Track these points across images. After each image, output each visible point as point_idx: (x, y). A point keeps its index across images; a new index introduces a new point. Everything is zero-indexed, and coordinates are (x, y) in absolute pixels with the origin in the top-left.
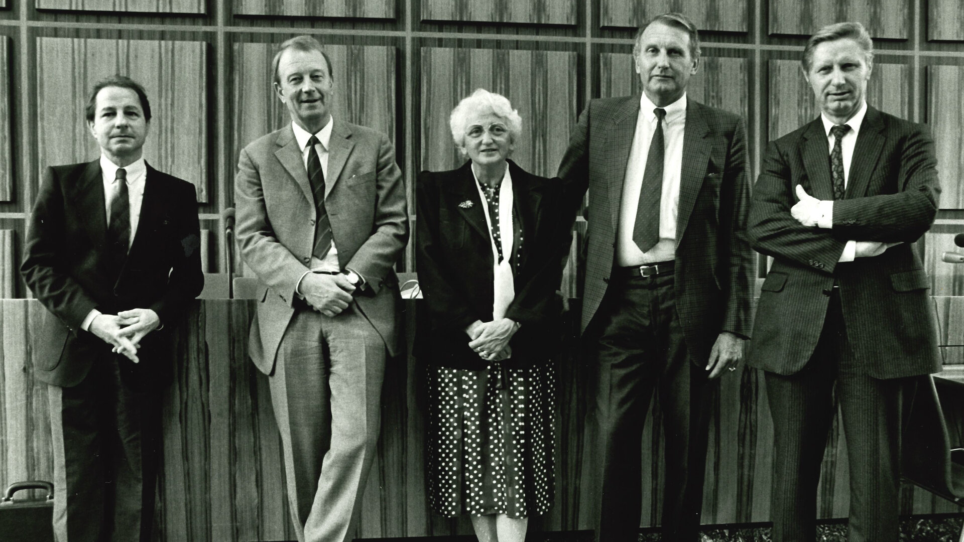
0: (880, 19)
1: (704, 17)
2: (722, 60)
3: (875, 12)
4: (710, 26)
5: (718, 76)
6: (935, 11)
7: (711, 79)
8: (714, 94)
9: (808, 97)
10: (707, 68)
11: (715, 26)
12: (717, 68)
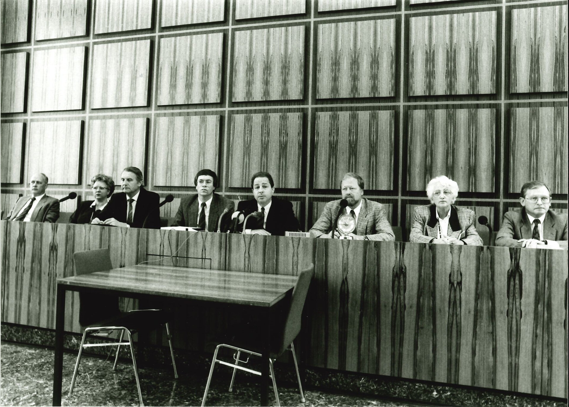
0: (377, 87)
1: (280, 94)
2: (288, 114)
3: (374, 83)
4: (283, 97)
5: (286, 122)
6: (411, 80)
7: (283, 124)
8: (285, 132)
9: (335, 131)
10: (281, 118)
11: (286, 97)
12: (286, 118)
